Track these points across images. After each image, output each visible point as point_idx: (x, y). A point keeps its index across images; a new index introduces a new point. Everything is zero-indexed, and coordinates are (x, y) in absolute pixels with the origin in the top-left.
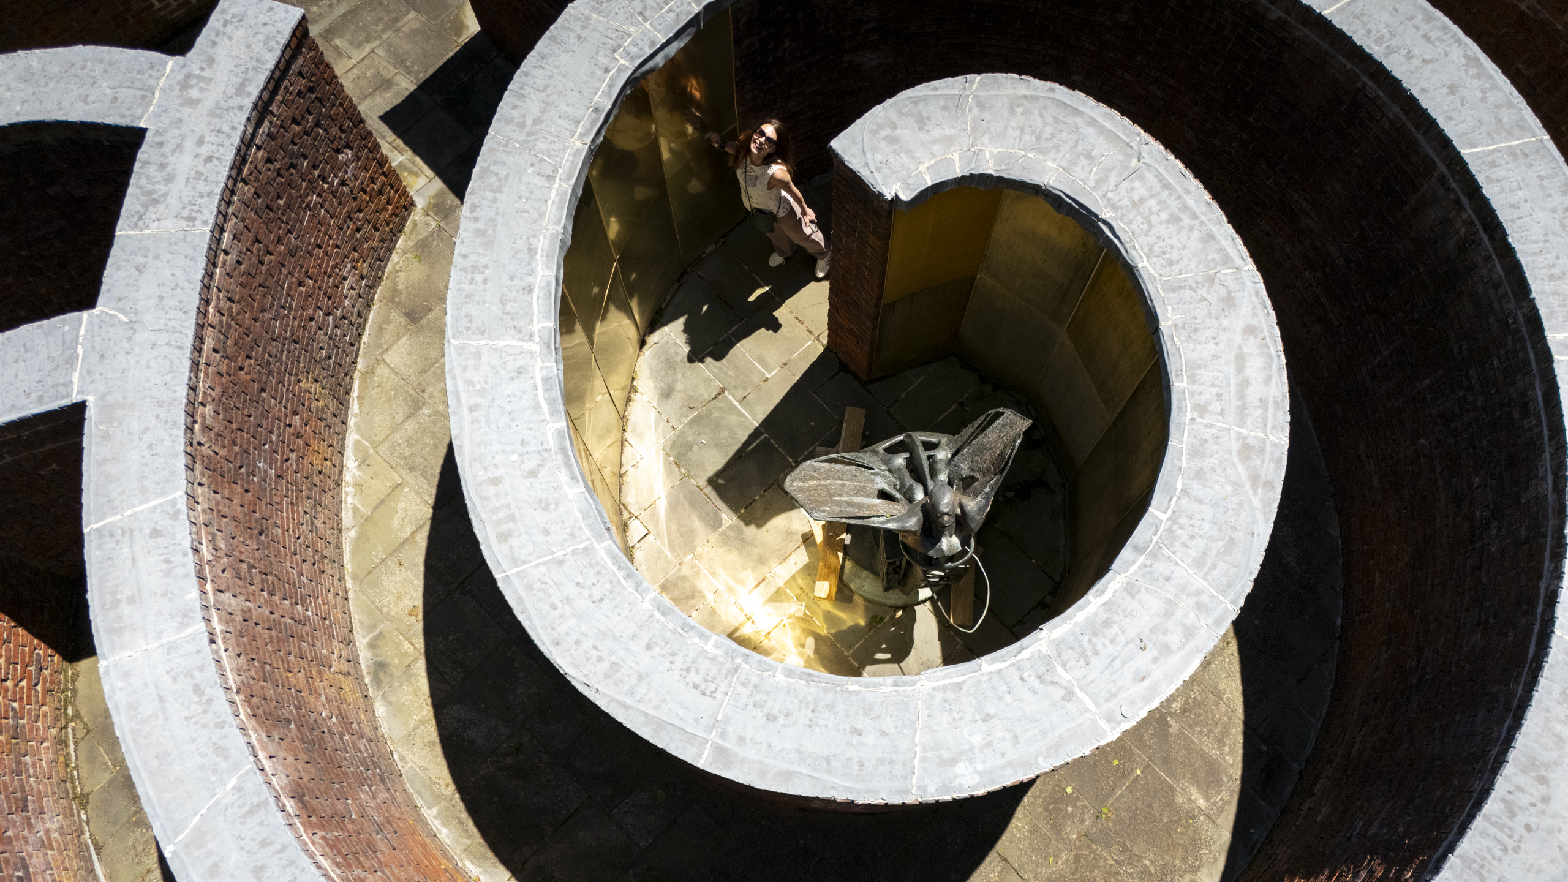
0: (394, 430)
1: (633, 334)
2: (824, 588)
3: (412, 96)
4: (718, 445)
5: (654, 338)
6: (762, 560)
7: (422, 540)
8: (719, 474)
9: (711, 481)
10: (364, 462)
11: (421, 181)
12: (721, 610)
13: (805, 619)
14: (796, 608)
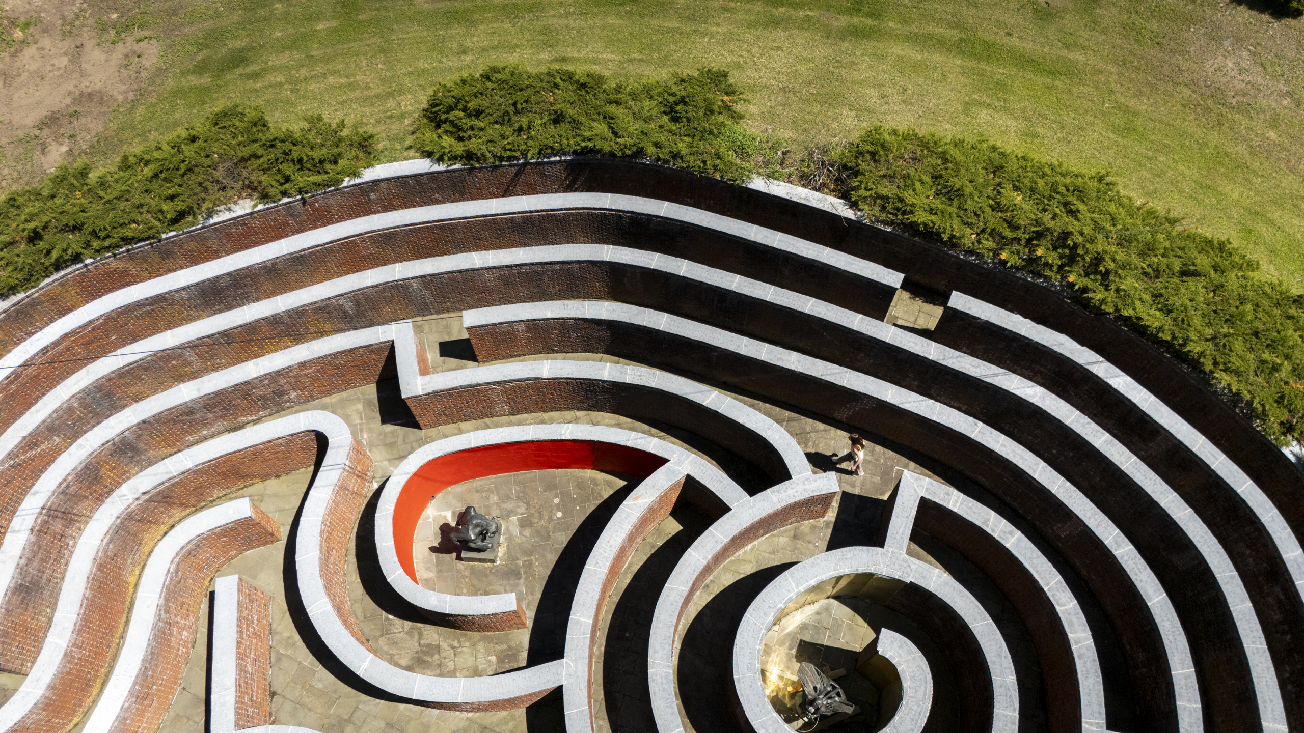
0: (764, 551)
1: (829, 594)
2: (790, 689)
3: (854, 495)
4: (812, 637)
5: (832, 600)
6: (788, 668)
7: (742, 576)
8: (805, 642)
9: (801, 641)
10: (752, 549)
11: (832, 514)
12: (769, 664)
13: (780, 689)
14: (781, 685)
